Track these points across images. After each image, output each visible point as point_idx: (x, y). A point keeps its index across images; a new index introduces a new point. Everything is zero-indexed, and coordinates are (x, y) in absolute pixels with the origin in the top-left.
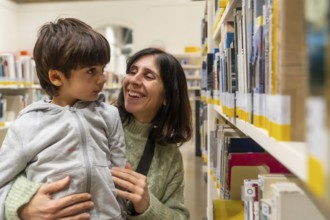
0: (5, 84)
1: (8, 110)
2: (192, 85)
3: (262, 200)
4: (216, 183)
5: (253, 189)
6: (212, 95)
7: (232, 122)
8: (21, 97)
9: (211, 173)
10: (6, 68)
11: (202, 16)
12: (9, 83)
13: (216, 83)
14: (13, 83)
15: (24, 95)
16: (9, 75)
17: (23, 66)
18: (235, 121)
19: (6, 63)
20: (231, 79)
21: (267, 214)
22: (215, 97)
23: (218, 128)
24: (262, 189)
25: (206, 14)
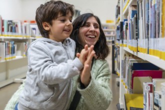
0: (16, 36)
1: (18, 50)
2: (109, 39)
3: (155, 92)
4: (125, 86)
5: (149, 86)
6: (122, 42)
7: (135, 54)
8: (24, 43)
9: (122, 81)
10: (16, 28)
11: (116, 4)
12: (18, 36)
13: (125, 36)
14: (21, 36)
15: (26, 42)
16: (18, 32)
17: (25, 27)
18: (137, 54)
19: (17, 26)
20: (135, 33)
21: (158, 99)
22: (124, 43)
23: (126, 58)
24: (155, 86)
25: (119, 3)
